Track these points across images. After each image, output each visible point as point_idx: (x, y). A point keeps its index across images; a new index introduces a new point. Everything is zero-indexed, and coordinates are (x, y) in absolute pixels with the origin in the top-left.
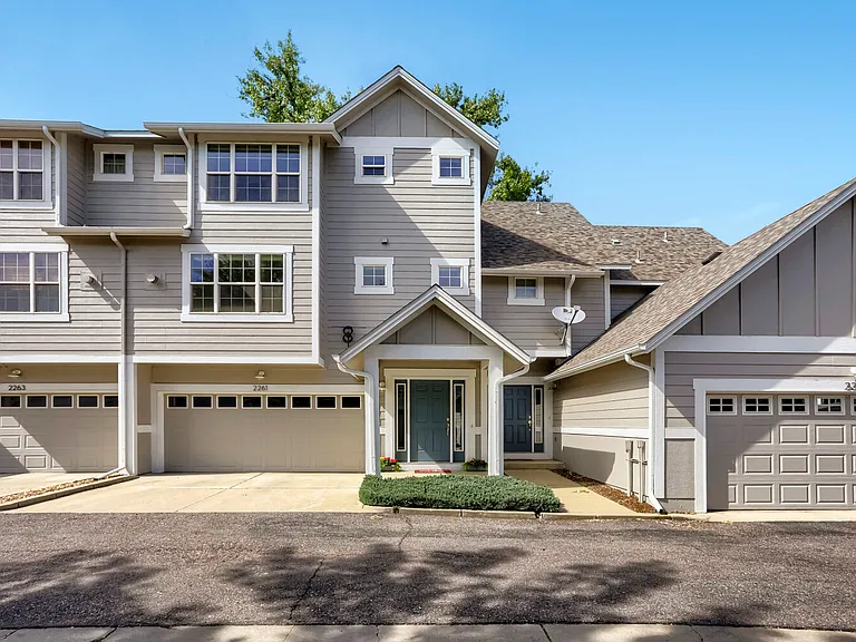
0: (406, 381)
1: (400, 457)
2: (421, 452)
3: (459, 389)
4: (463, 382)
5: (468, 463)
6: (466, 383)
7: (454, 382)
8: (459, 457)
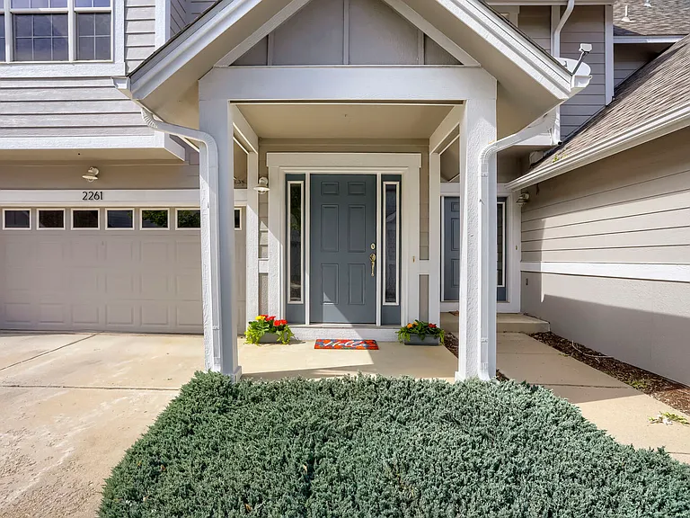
0: (302, 177)
1: (293, 316)
2: (328, 307)
3: (391, 190)
4: (398, 178)
5: (408, 331)
6: (404, 180)
7: (385, 177)
8: (391, 318)
